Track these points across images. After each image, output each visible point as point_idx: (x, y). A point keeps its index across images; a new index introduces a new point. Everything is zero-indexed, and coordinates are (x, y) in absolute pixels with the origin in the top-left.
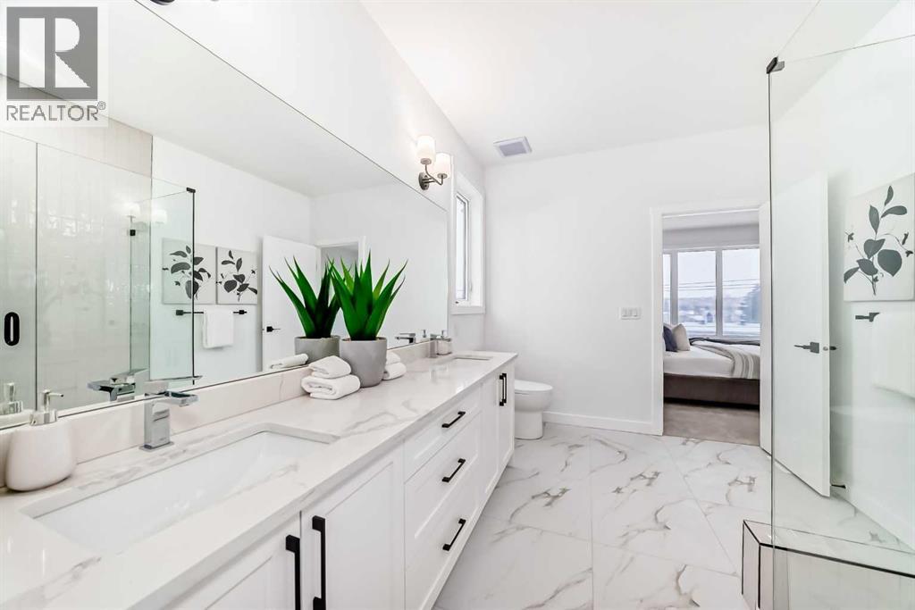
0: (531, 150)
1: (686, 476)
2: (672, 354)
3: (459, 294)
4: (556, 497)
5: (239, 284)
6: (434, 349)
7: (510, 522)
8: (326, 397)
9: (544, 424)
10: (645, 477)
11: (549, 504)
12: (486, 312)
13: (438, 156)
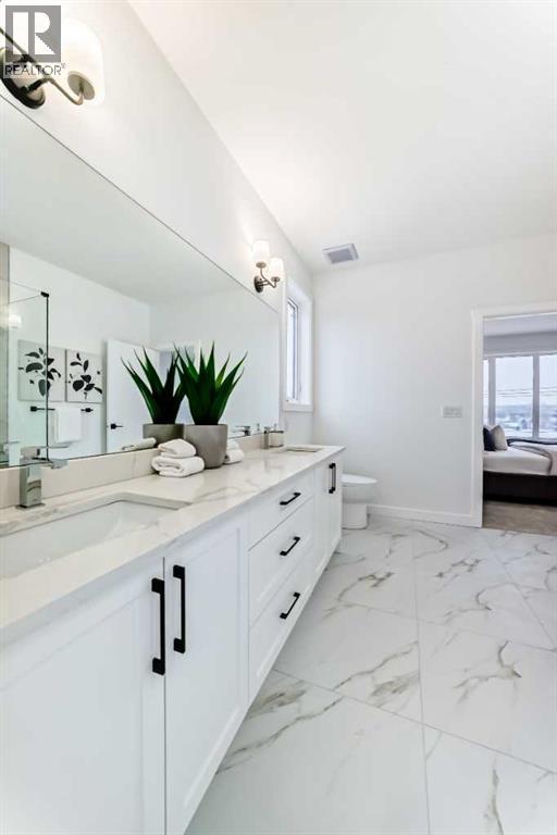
0: (357, 257)
1: (506, 563)
2: (491, 454)
3: (289, 394)
4: (382, 579)
5: (86, 384)
6: (268, 441)
7: (339, 600)
8: (176, 475)
9: (368, 516)
10: (466, 565)
11: (375, 585)
12: (314, 411)
13: (274, 260)
